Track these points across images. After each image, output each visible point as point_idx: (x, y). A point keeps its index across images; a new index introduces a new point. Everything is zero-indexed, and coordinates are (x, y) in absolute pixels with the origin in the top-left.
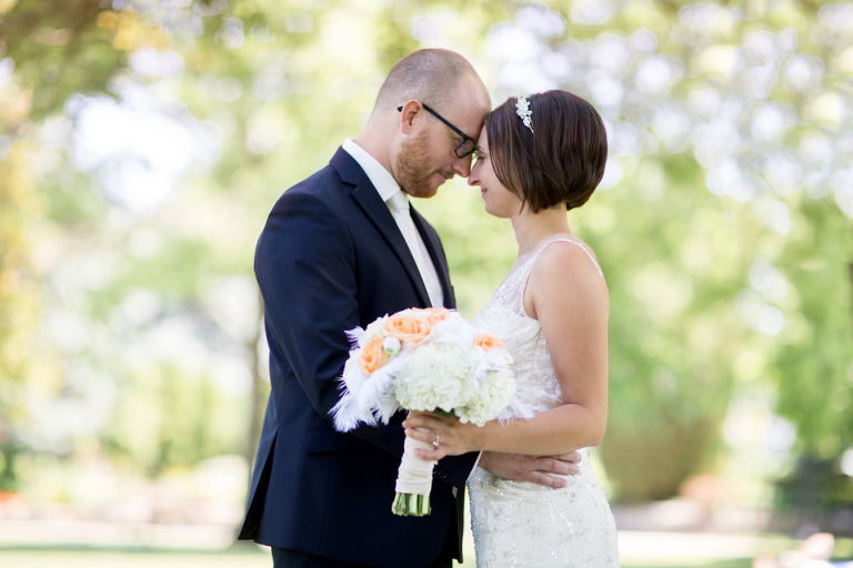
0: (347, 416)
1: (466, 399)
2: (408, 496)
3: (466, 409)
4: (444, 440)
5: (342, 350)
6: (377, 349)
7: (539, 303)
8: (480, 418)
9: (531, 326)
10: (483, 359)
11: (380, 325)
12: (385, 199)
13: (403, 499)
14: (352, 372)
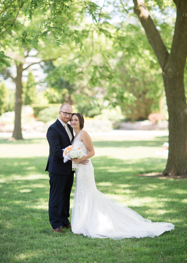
0: (65, 161)
1: (78, 156)
2: (74, 168)
3: (78, 157)
4: (76, 161)
5: (62, 152)
6: (66, 152)
7: (83, 140)
8: (81, 158)
9: (82, 143)
10: (79, 151)
11: (66, 148)
12: (63, 126)
13: (73, 169)
14: (64, 155)
